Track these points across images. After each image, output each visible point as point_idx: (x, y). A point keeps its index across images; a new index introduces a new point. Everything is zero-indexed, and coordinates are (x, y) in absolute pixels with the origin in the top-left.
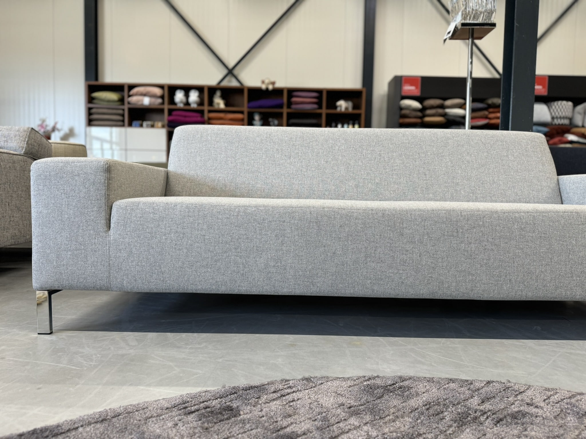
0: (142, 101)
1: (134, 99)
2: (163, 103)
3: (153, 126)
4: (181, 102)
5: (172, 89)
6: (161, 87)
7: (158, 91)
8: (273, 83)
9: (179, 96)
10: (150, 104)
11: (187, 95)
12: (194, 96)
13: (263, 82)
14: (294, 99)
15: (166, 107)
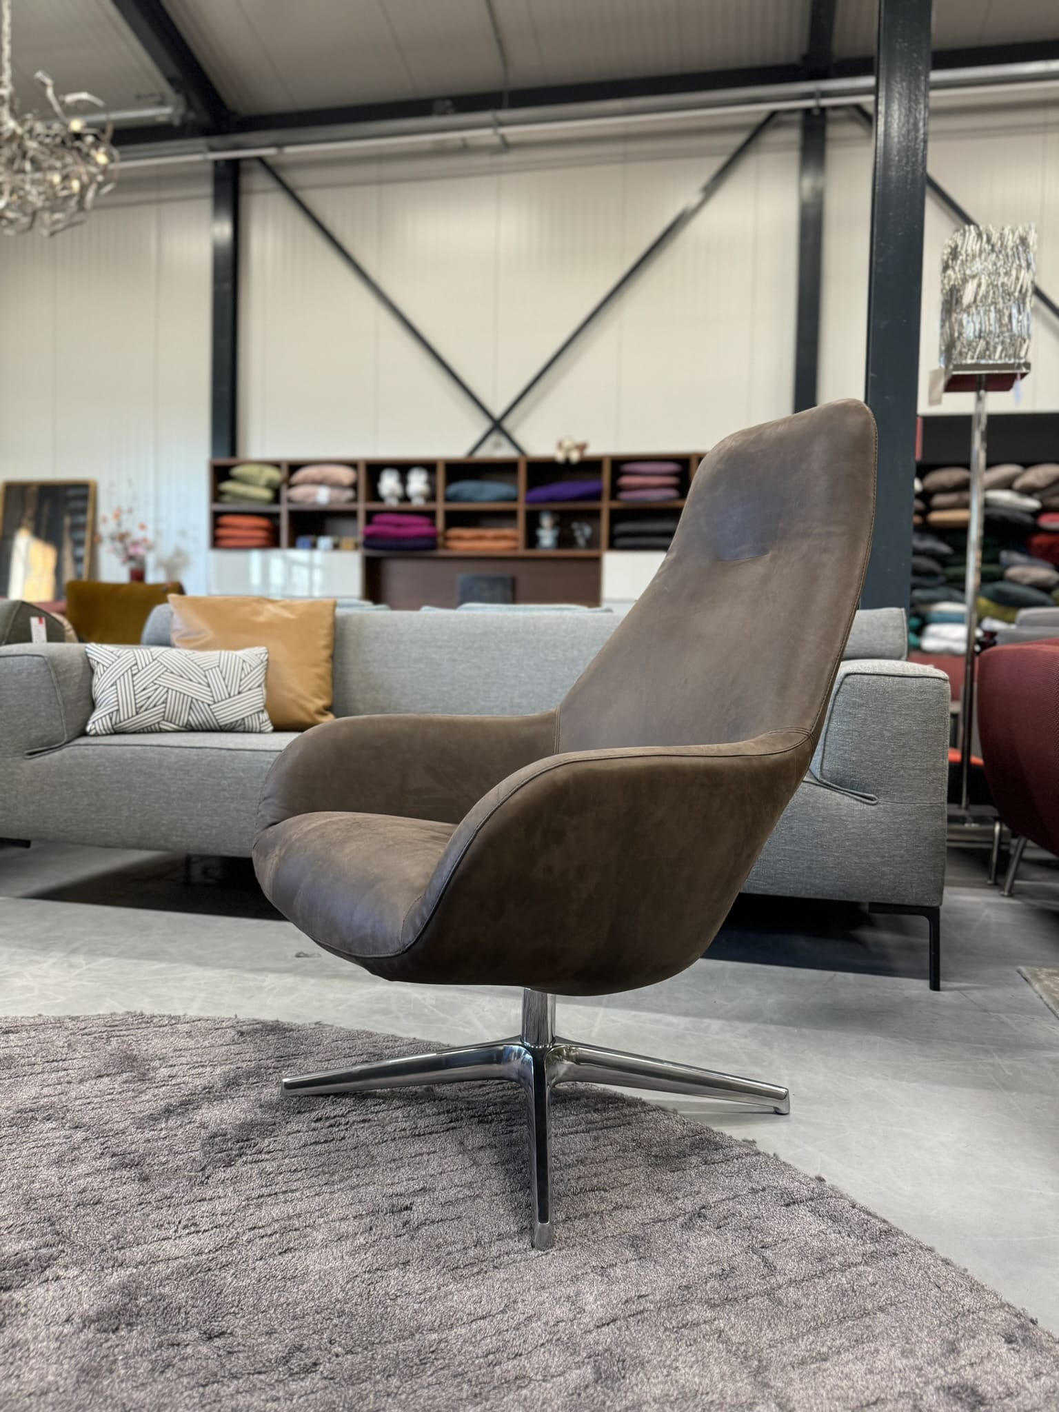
0: (314, 495)
1: (299, 493)
2: (355, 500)
3: (336, 547)
4: (392, 495)
5: (374, 470)
6: (353, 465)
7: (346, 475)
8: (582, 447)
9: (389, 483)
10: (331, 502)
11: (404, 481)
12: (418, 483)
13: (560, 446)
14: (625, 480)
15: (362, 507)
